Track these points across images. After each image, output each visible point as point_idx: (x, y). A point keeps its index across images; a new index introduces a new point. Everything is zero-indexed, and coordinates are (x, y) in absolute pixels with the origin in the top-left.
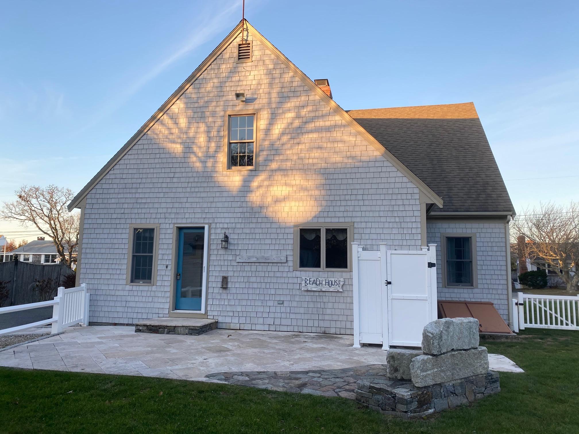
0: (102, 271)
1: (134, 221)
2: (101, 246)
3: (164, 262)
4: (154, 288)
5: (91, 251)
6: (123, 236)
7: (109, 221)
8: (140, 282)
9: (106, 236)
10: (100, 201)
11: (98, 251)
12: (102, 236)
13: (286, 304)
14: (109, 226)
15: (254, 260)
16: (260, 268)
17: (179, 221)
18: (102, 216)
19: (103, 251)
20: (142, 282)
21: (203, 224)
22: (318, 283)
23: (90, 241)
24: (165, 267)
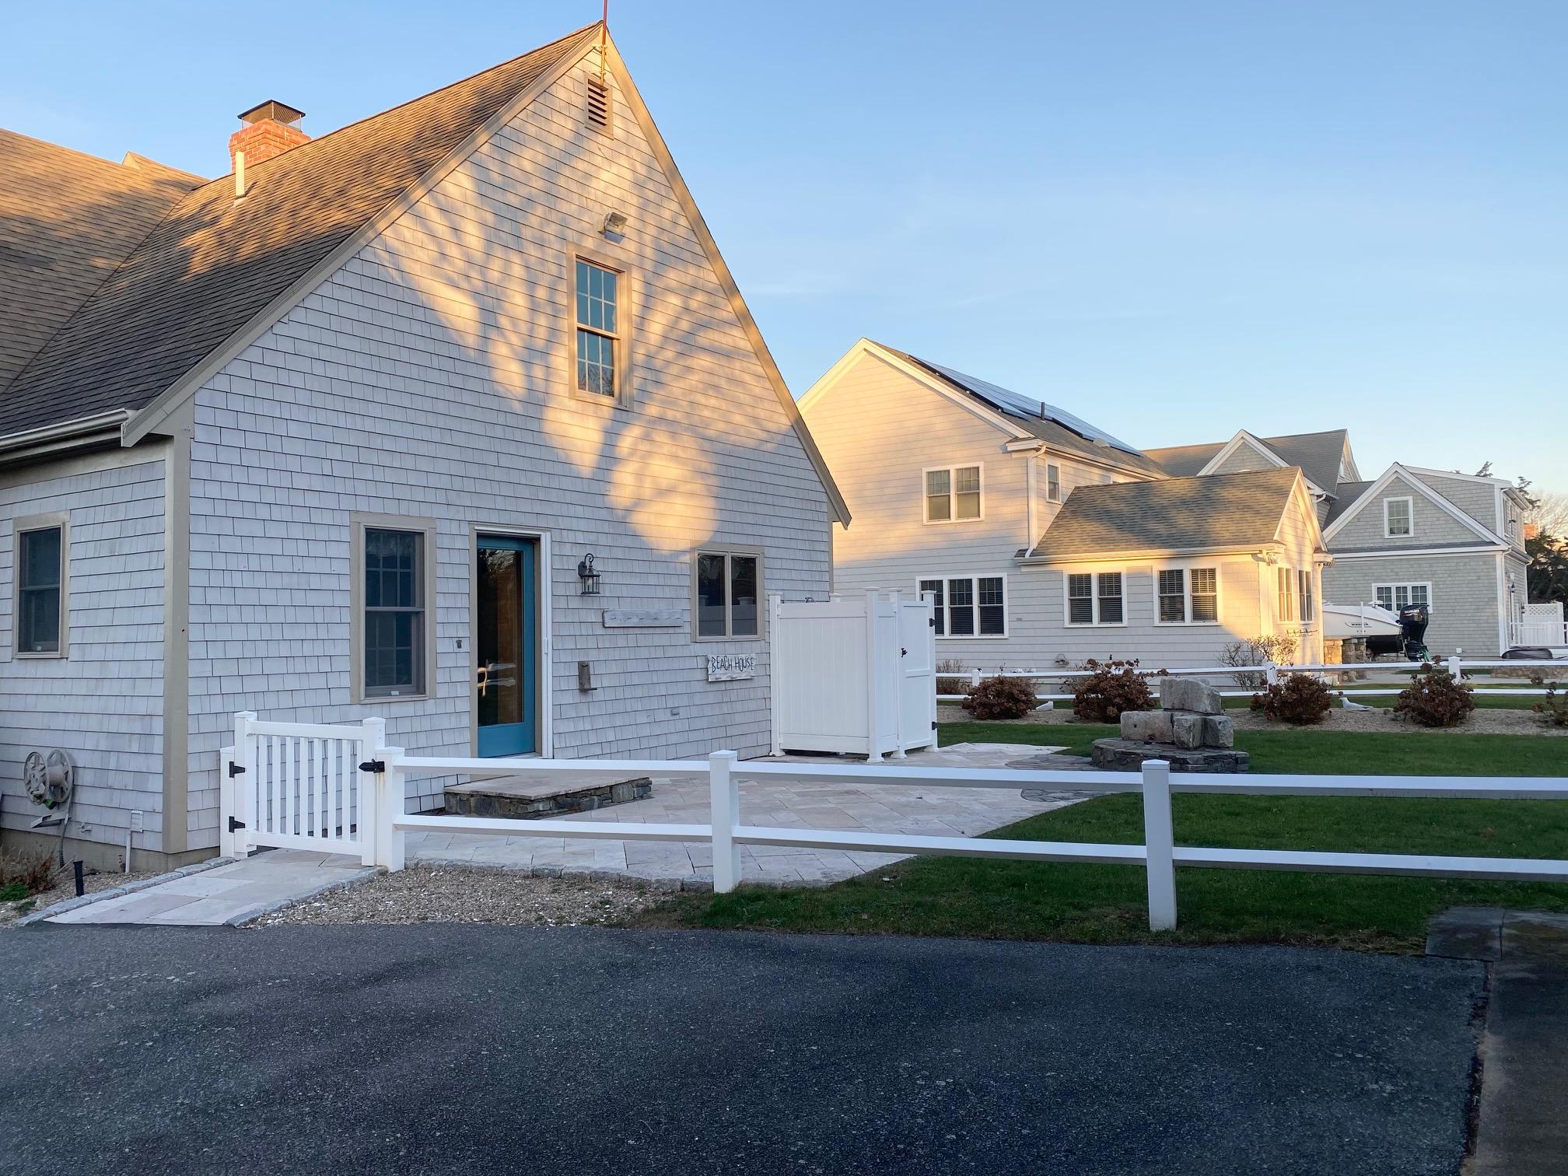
0: (271, 667)
1: (362, 505)
2: (259, 580)
3: (452, 632)
4: (430, 706)
5: (227, 597)
6: (334, 550)
7: (282, 497)
8: (393, 693)
9: (276, 548)
10: (246, 422)
11: (252, 597)
12: (261, 547)
13: (683, 713)
14: (286, 514)
15: (634, 622)
16: (643, 640)
17: (483, 516)
18: (259, 478)
19: (268, 597)
20: (397, 693)
21: (537, 530)
22: (727, 664)
23: (220, 562)
24: (456, 645)
